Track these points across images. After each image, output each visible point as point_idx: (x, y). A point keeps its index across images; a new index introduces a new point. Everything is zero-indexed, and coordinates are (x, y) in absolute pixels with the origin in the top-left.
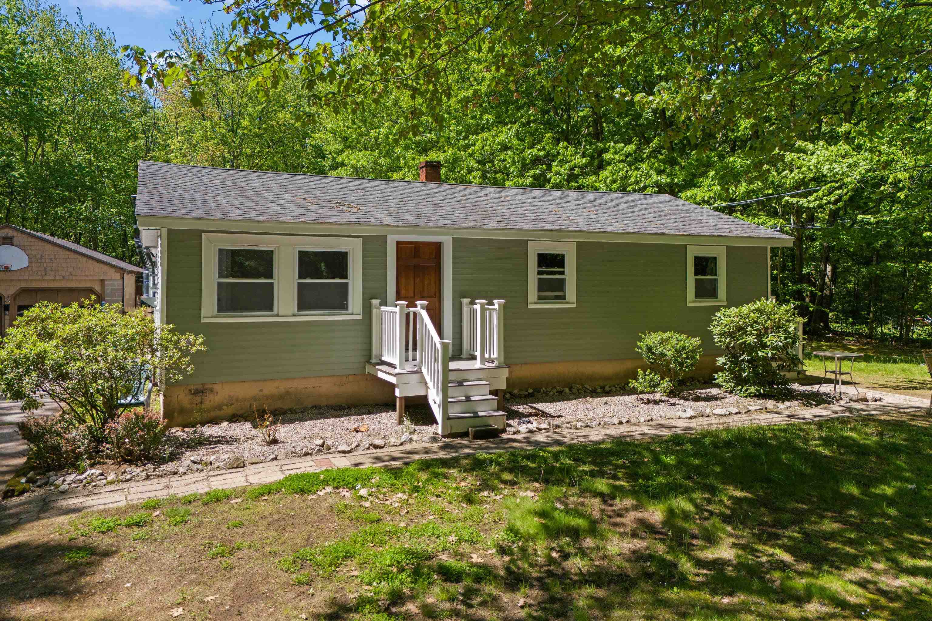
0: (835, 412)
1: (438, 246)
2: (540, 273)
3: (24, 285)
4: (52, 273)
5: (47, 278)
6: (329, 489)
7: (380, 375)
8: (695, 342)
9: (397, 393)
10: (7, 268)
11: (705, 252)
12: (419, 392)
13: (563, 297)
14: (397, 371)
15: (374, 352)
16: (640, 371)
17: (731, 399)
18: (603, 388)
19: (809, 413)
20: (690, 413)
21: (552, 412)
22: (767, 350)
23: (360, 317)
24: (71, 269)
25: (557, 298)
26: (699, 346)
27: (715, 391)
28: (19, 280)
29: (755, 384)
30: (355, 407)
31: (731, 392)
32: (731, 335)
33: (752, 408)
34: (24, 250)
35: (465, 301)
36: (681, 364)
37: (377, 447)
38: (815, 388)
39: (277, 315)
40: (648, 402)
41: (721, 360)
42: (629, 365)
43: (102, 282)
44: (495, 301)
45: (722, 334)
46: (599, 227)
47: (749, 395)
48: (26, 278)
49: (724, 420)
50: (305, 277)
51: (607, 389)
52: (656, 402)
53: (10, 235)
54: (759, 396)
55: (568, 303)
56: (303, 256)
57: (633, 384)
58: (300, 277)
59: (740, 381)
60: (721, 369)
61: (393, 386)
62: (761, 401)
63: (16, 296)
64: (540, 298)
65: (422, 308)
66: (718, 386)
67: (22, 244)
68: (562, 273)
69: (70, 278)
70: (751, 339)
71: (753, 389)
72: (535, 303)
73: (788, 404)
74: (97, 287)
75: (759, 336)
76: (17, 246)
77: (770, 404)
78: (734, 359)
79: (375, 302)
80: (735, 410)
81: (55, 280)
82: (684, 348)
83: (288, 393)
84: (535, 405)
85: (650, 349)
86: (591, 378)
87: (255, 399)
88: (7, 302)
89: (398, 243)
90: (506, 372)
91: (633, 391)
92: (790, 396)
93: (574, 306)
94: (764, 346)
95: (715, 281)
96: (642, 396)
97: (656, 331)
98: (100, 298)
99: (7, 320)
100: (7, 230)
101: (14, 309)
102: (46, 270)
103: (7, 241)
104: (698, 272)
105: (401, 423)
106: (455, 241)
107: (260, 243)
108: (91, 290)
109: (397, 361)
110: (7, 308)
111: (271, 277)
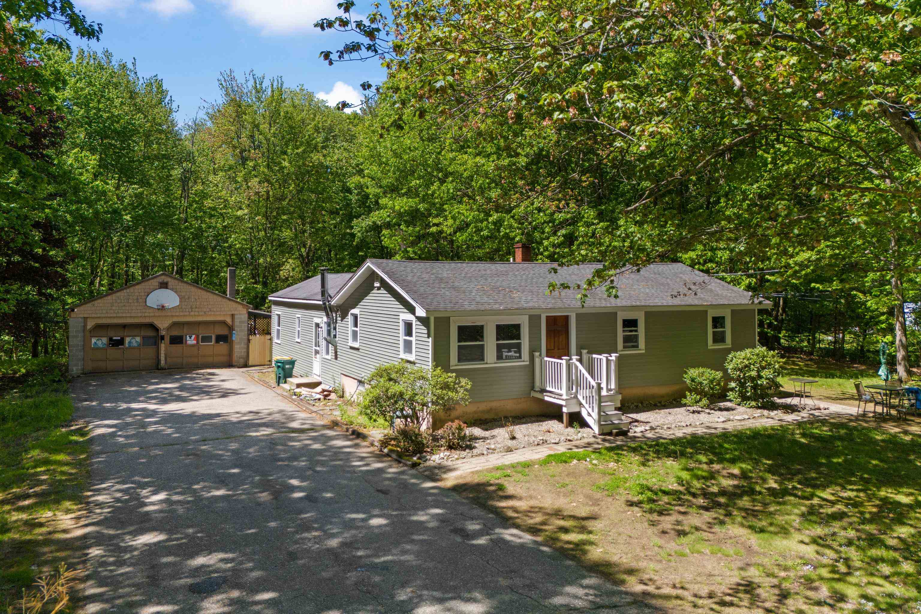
0: (803, 417)
1: (566, 318)
2: (624, 331)
3: (176, 319)
4: (197, 310)
5: (192, 313)
6: (576, 461)
7: (547, 398)
8: (719, 375)
9: (565, 410)
10: (163, 307)
11: (718, 313)
12: (575, 409)
13: (637, 347)
14: (564, 397)
15: (538, 384)
16: (688, 393)
17: (741, 409)
18: (660, 402)
19: (790, 417)
20: (722, 419)
21: (642, 419)
22: (763, 380)
23: (528, 363)
24: (210, 307)
25: (633, 347)
26: (722, 377)
27: (728, 404)
28: (172, 316)
29: (755, 400)
30: (527, 416)
31: (739, 405)
32: (741, 370)
33: (756, 415)
34: (176, 292)
35: (584, 352)
36: (712, 389)
37: (570, 441)
38: (788, 401)
39: (487, 364)
40: (694, 412)
41: (733, 385)
42: (676, 387)
43: (233, 316)
44: (613, 355)
45: (735, 369)
47: (751, 407)
48: (177, 314)
49: (743, 423)
50: (500, 340)
51: (663, 403)
52: (699, 412)
53: (165, 281)
54: (758, 408)
55: (641, 349)
56: (499, 327)
57: (684, 401)
58: (498, 339)
59: (744, 398)
60: (732, 389)
61: (561, 406)
62: (759, 411)
63: (169, 329)
64: (624, 347)
65: (577, 360)
66: (730, 401)
67: (174, 287)
68: (636, 331)
69: (209, 313)
70: (754, 374)
71: (753, 403)
72: (622, 351)
73: (775, 412)
74: (229, 320)
75: (758, 371)
76: (172, 289)
77: (766, 412)
78: (742, 385)
79: (537, 354)
80: (747, 417)
81: (199, 316)
82: (714, 379)
83: (491, 409)
84: (631, 415)
85: (693, 380)
86: (653, 397)
87: (475, 412)
88: (163, 333)
89: (547, 317)
90: (620, 397)
91: (685, 405)
92: (773, 407)
93: (643, 351)
94: (760, 377)
95: (724, 332)
96: (689, 408)
97: (694, 367)
98: (231, 329)
99: (163, 347)
100: (163, 277)
101: (167, 339)
102: (192, 308)
103: (164, 285)
104: (715, 326)
105: (567, 427)
106: (577, 315)
107: (477, 321)
108: (224, 323)
109: (564, 391)
110: (162, 338)
111: (483, 341)
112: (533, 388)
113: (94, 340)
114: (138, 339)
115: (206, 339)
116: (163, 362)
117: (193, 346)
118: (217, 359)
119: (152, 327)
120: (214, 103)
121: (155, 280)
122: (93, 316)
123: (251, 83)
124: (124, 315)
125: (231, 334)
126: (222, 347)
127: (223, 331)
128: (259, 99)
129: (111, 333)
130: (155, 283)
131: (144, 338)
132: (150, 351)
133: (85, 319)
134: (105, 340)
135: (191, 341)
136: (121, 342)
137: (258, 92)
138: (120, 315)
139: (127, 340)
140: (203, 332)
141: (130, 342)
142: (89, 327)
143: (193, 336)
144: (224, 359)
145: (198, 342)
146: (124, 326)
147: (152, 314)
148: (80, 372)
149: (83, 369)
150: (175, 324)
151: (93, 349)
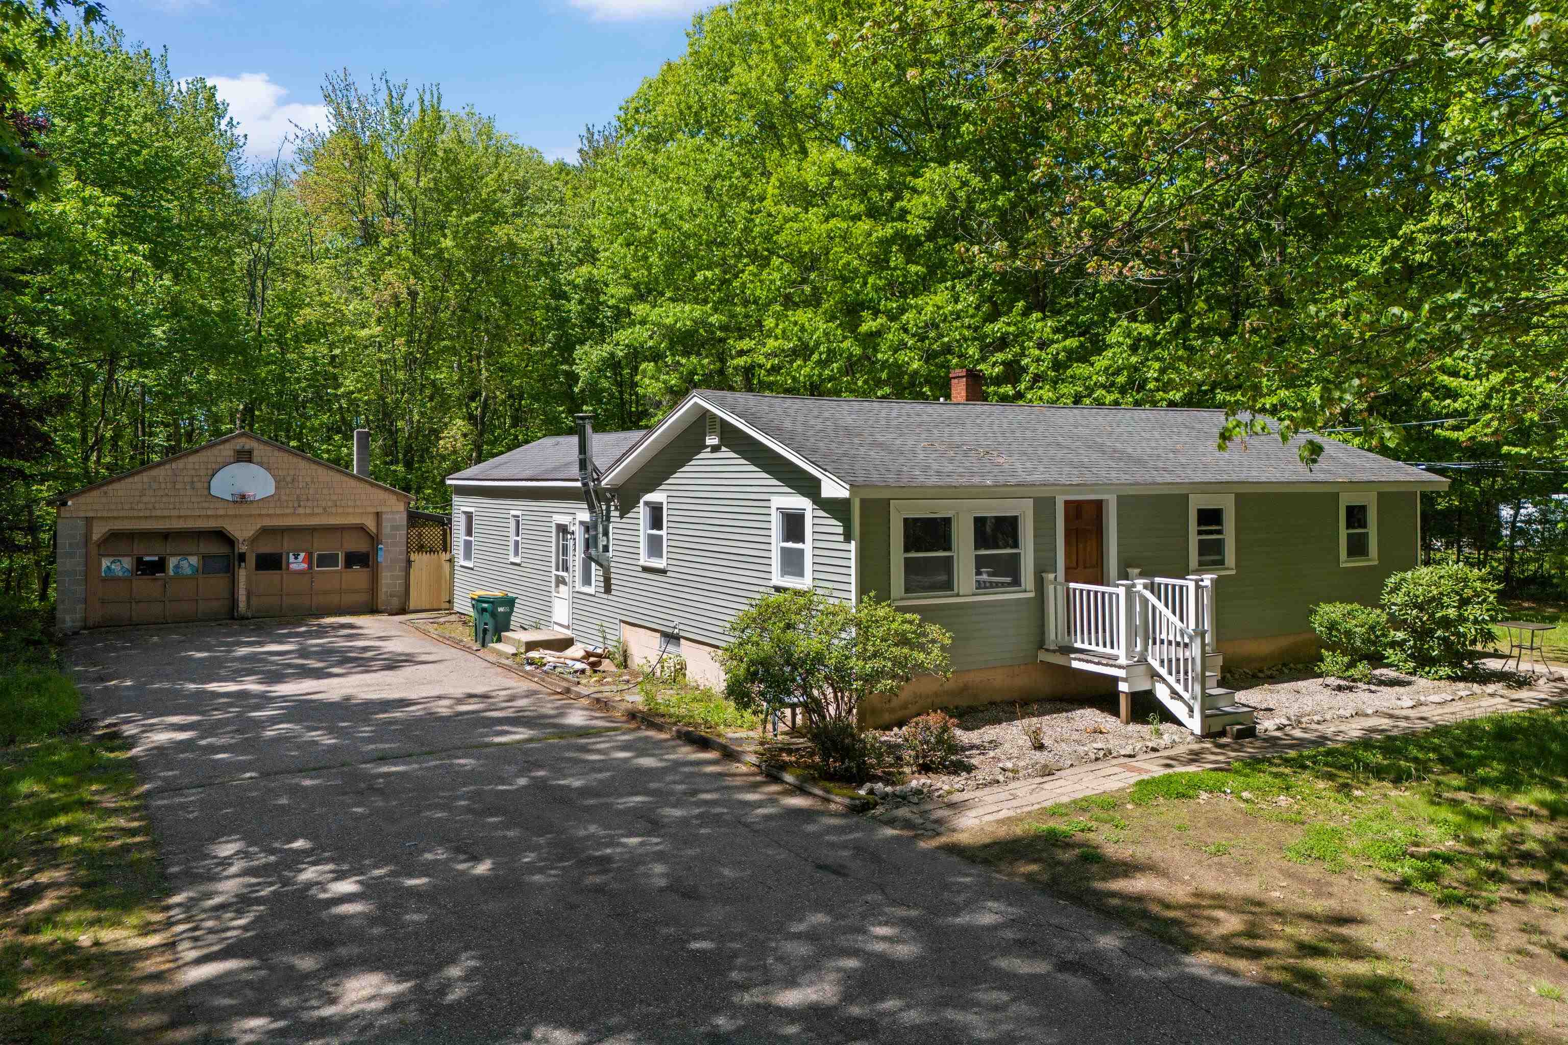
0: (1548, 695)
1: (1099, 505)
2: (1200, 533)
3: (268, 522)
4: (309, 504)
5: (301, 511)
7: (1076, 664)
9: (1123, 687)
10: (243, 497)
11: (1356, 500)
12: (1144, 686)
13: (1222, 562)
14: (1121, 661)
15: (1054, 636)
16: (1325, 653)
18: (1261, 671)
20: (1406, 702)
23: (1032, 595)
24: (334, 498)
25: (1214, 563)
28: (261, 515)
30: (1032, 701)
31: (1413, 674)
32: (1421, 607)
33: (1462, 694)
34: (268, 469)
35: (1134, 572)
37: (1154, 750)
39: (958, 595)
40: (1340, 688)
41: (1399, 635)
43: (378, 515)
44: (1205, 577)
45: (1405, 605)
48: (271, 511)
50: (981, 549)
52: (1350, 689)
53: (247, 447)
54: (1459, 679)
55: (1228, 569)
56: (980, 522)
57: (1318, 667)
58: (976, 548)
59: (1425, 660)
61: (1115, 680)
63: (254, 540)
64: (1201, 564)
66: (1395, 666)
67: (265, 460)
68: (1219, 532)
69: (334, 510)
70: (1452, 613)
72: (1196, 571)
73: (1492, 686)
74: (371, 524)
76: (260, 464)
77: (1476, 687)
78: (1416, 635)
79: (1048, 577)
80: (1445, 698)
81: (313, 515)
85: (1331, 627)
86: (1248, 660)
88: (243, 548)
89: (1067, 503)
91: (1320, 675)
93: (1233, 572)
96: (1328, 681)
97: (1331, 603)
98: (374, 540)
99: (242, 575)
100: (243, 440)
101: (251, 560)
102: (299, 499)
103: (244, 456)
104: (1349, 526)
105: (1128, 723)
106: (1119, 498)
107: (940, 509)
108: (361, 529)
109: (1121, 650)
110: (242, 557)
111: (948, 548)
112: (1041, 644)
113: (105, 563)
114: (194, 560)
115: (327, 560)
116: (242, 605)
117: (300, 573)
118: (348, 599)
119: (221, 536)
121: (227, 445)
122: (105, 514)
123: (383, 96)
124: (166, 513)
125: (376, 551)
126: (358, 576)
127: (359, 545)
128: (397, 126)
129: (139, 548)
130: (227, 450)
131: (204, 557)
132: (217, 584)
133: (89, 521)
134: (128, 562)
135: (297, 564)
136: (160, 566)
137: (395, 112)
138: (159, 513)
139: (172, 562)
140: (321, 547)
141: (177, 567)
142: (95, 537)
143: (302, 555)
144: (361, 598)
145: (310, 567)
146: (166, 536)
147: (221, 512)
148: (78, 624)
149: (85, 619)
150: (266, 532)
151: (104, 580)
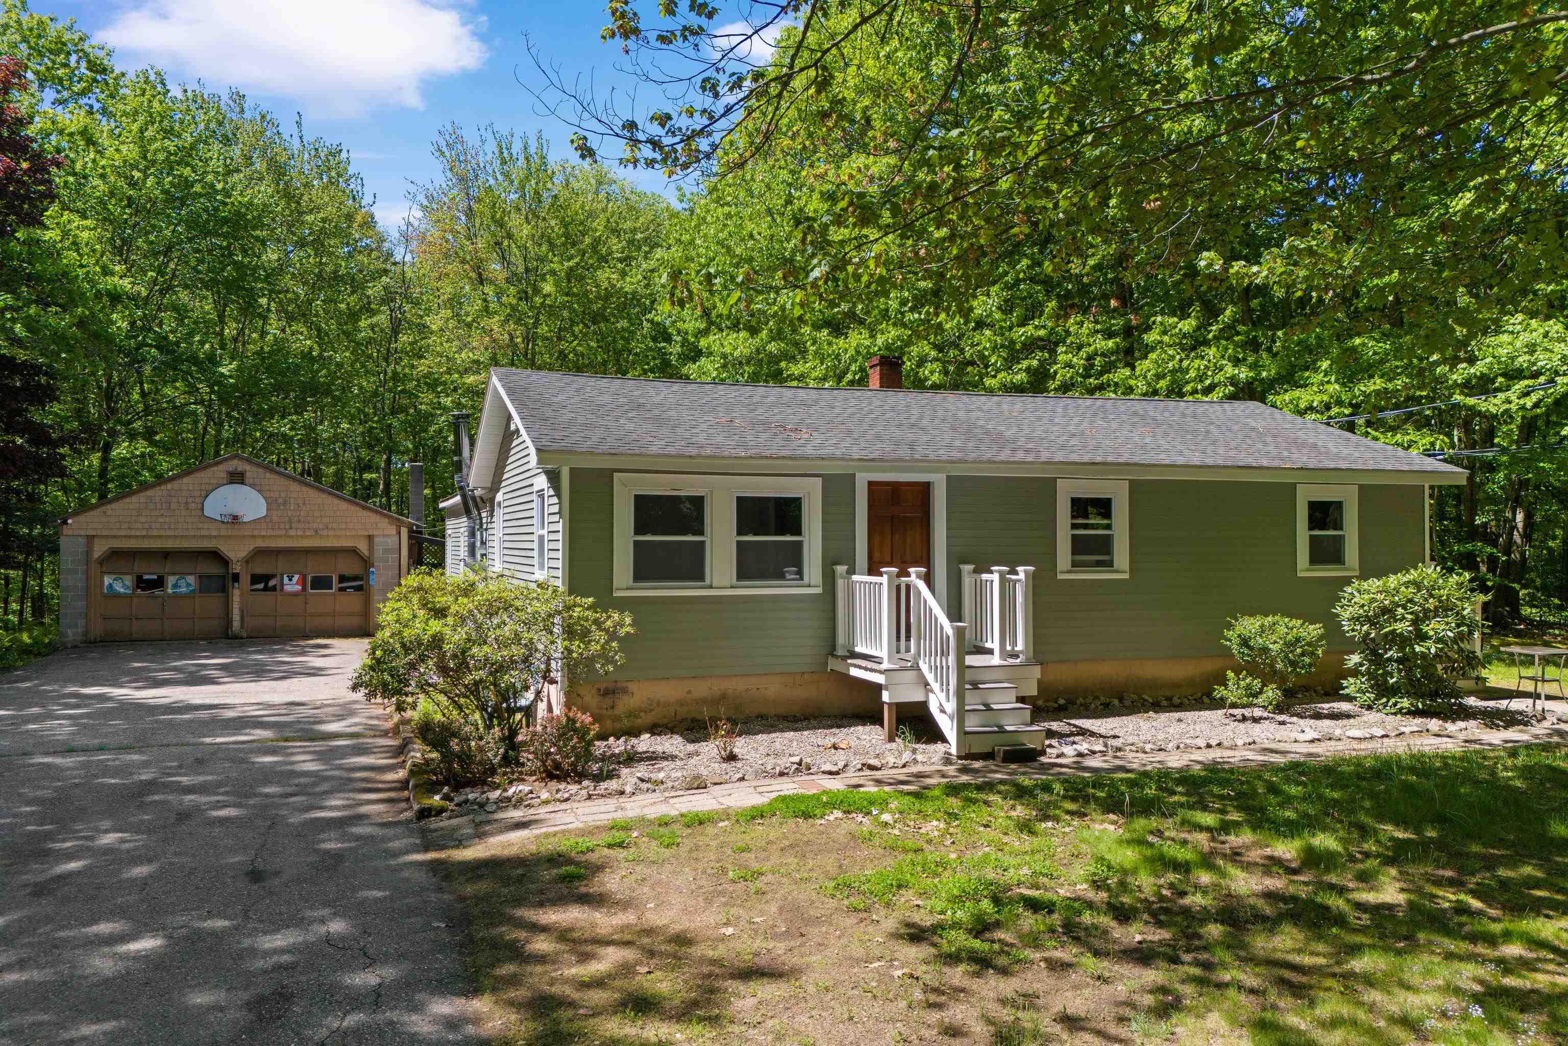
0: (1536, 736)
1: (925, 489)
2: (1074, 526)
3: (260, 543)
4: (301, 526)
5: (292, 532)
6: (838, 814)
7: (854, 672)
8: (1314, 630)
9: (886, 697)
10: (235, 517)
11: (1325, 495)
12: (914, 695)
13: (1110, 564)
14: (885, 665)
15: (841, 639)
16: (1230, 674)
17: (1371, 716)
18: (1169, 699)
19: (1496, 737)
20: (1310, 735)
21: (1102, 731)
22: (1429, 643)
23: (819, 590)
24: (326, 520)
26: (1321, 638)
27: (1345, 706)
28: (253, 537)
29: (1408, 694)
31: (1370, 708)
32: (1372, 621)
33: (1407, 730)
34: (259, 491)
35: (967, 568)
36: (1293, 664)
38: (1503, 704)
39: (711, 587)
40: (1244, 719)
41: (1355, 659)
42: (1209, 666)
43: (370, 538)
45: (1355, 619)
46: (1163, 456)
47: (1400, 711)
48: (263, 533)
49: (1365, 745)
50: (746, 534)
51: (1176, 701)
52: (1256, 720)
53: (240, 469)
54: (1415, 713)
55: (1117, 571)
56: (743, 503)
57: (1220, 692)
58: (739, 533)
59: (1383, 690)
60: (1355, 672)
61: (878, 688)
62: (1419, 721)
63: (247, 561)
64: (1074, 564)
65: (918, 576)
66: (1349, 699)
67: (257, 481)
68: (1108, 527)
69: (325, 533)
70: (1403, 627)
71: (1405, 703)
72: (1069, 572)
73: (1461, 724)
74: (363, 547)
75: (1415, 622)
76: (253, 486)
77: (1434, 724)
78: (1376, 658)
79: (841, 569)
80: (1380, 732)
81: (304, 536)
82: (1298, 640)
83: (724, 696)
84: (1073, 722)
85: (1244, 642)
86: (1153, 685)
87: (681, 703)
88: (237, 568)
89: (870, 484)
90: (1036, 672)
91: (1220, 704)
92: (1466, 714)
93: (1126, 576)
94: (1423, 637)
95: (1340, 540)
96: (1231, 711)
97: (1251, 615)
98: (367, 563)
99: (236, 596)
100: (235, 462)
101: (245, 579)
102: (290, 522)
103: (237, 478)
104: (1313, 526)
105: (891, 739)
107: (688, 487)
108: (353, 552)
109: (882, 652)
110: (236, 578)
111: (702, 533)
113: (107, 580)
114: (191, 579)
115: (321, 583)
116: (236, 624)
117: (295, 594)
118: (340, 622)
119: (215, 556)
120: (428, 185)
121: (220, 467)
122: (105, 533)
124: (162, 533)
125: (368, 573)
126: (352, 599)
127: (350, 567)
128: (508, 177)
129: (140, 567)
130: (220, 472)
131: (202, 578)
132: (213, 602)
133: (90, 539)
134: (129, 580)
135: (292, 586)
136: (159, 583)
137: (505, 162)
138: (155, 533)
139: (171, 580)
140: (316, 568)
141: (175, 586)
142: (96, 555)
143: (296, 578)
144: (355, 621)
145: (304, 589)
146: (166, 555)
147: (214, 533)
148: (79, 638)
149: (86, 633)
150: (260, 553)
151: (106, 596)
